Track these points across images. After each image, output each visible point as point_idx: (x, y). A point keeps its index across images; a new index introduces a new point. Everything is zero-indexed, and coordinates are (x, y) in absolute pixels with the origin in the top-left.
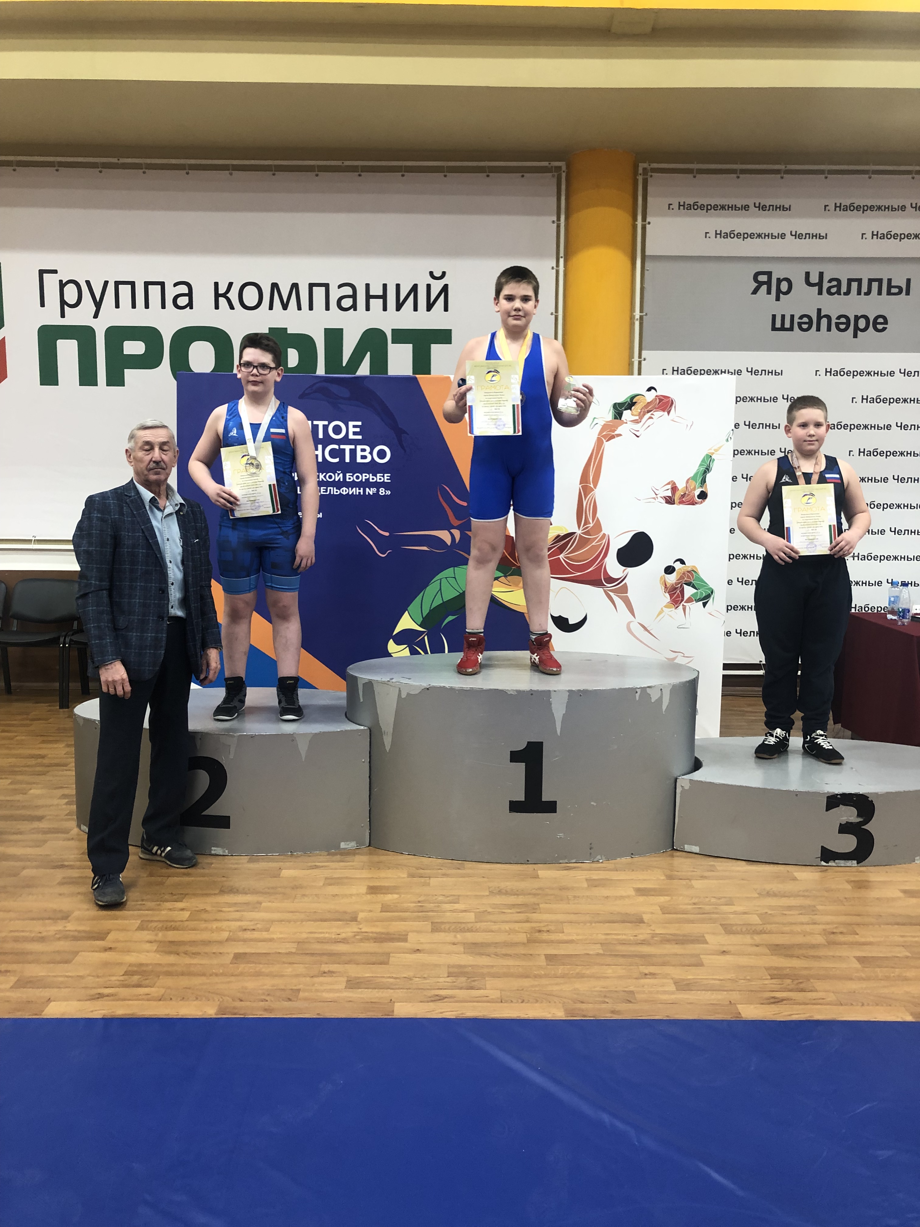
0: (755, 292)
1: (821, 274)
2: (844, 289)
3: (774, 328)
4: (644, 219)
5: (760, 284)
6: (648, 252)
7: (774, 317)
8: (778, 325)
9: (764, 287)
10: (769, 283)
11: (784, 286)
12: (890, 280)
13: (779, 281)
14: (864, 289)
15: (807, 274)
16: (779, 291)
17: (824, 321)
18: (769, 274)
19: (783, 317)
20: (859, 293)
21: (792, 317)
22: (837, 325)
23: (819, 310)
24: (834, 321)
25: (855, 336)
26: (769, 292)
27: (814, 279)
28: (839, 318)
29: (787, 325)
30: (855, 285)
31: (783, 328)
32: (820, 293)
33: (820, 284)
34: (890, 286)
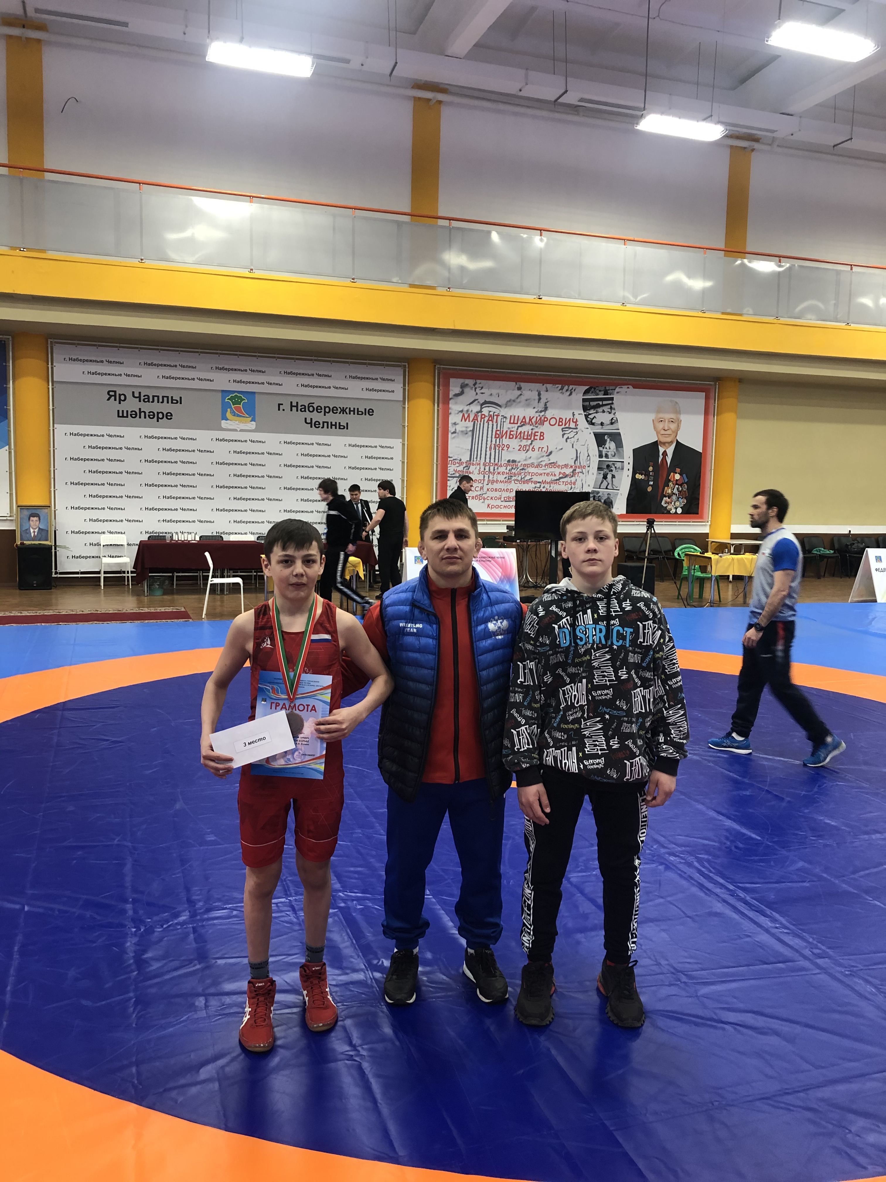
0: (108, 399)
1: (140, 393)
2: (151, 400)
4: (52, 364)
5: (111, 396)
6: (54, 380)
7: (118, 411)
8: (121, 415)
9: (113, 398)
10: (115, 396)
11: (122, 398)
12: (172, 397)
13: (120, 395)
14: (161, 400)
15: (133, 393)
16: (120, 400)
17: (143, 414)
18: (115, 392)
19: (123, 411)
20: (158, 402)
21: (127, 411)
22: (149, 416)
23: (140, 409)
24: (147, 414)
25: (158, 421)
26: (115, 400)
27: (137, 395)
28: (149, 412)
29: (125, 415)
30: (156, 398)
32: (140, 401)
33: (139, 397)
34: (172, 400)
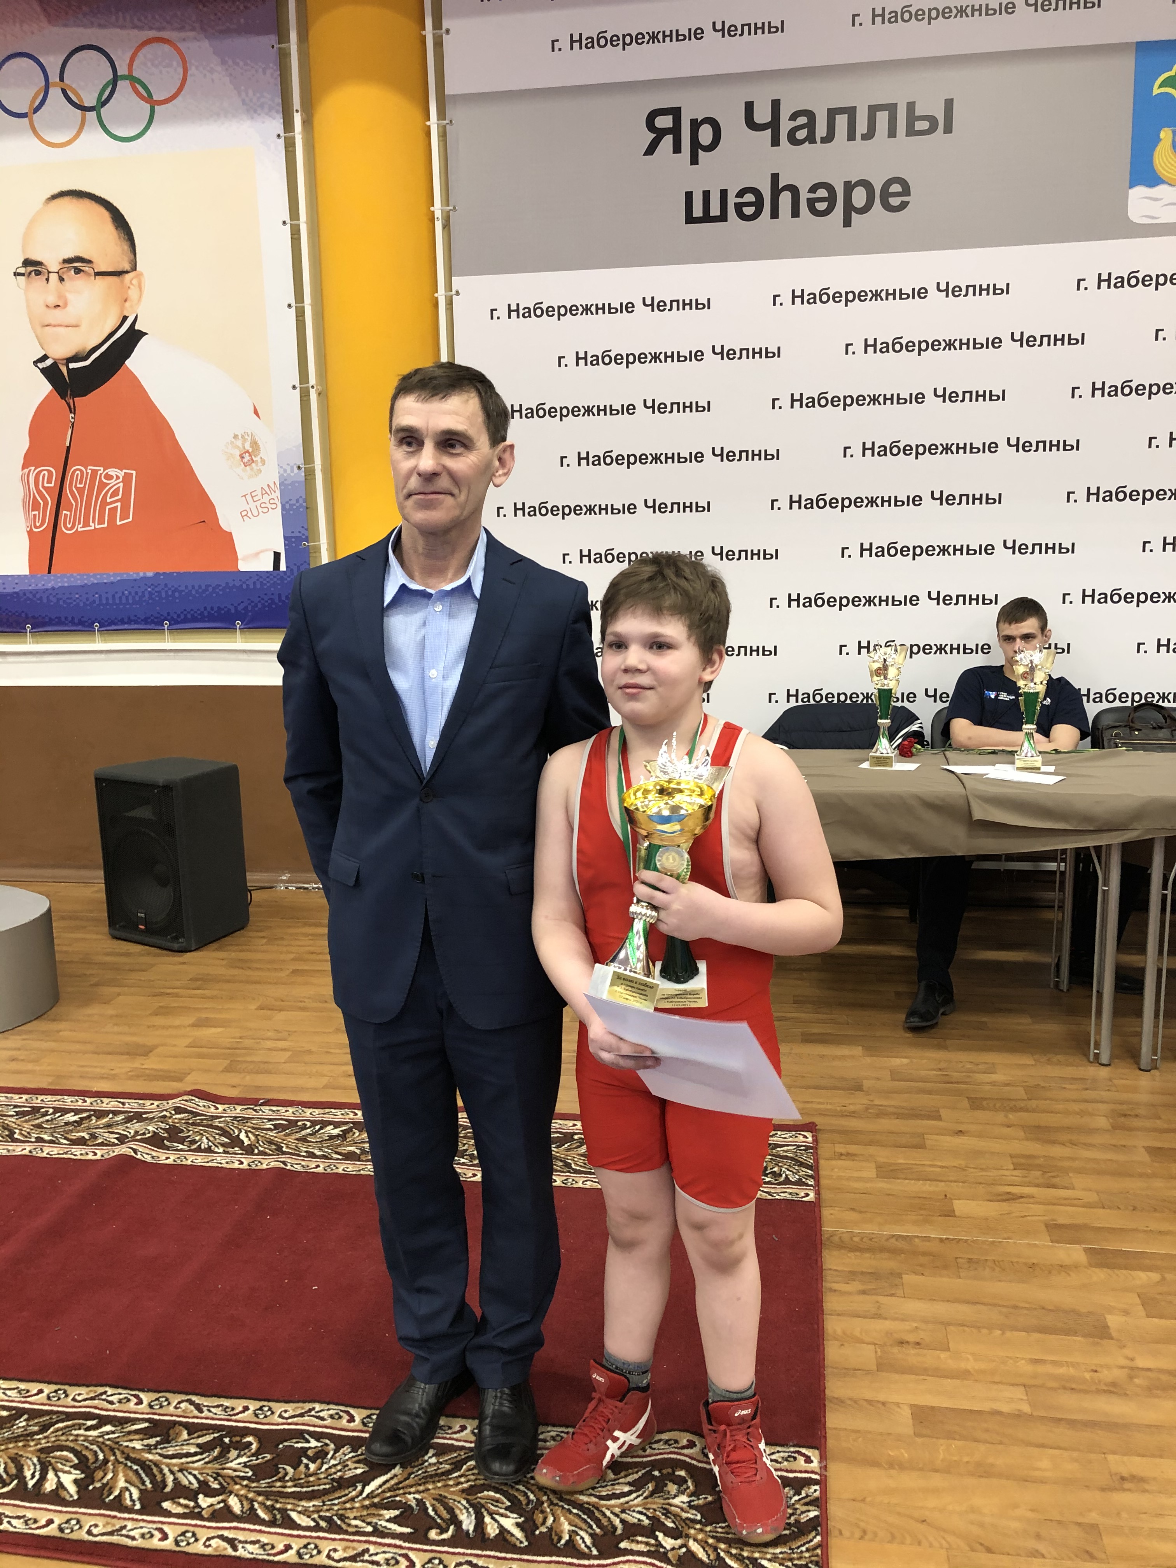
0: (651, 150)
1: (776, 105)
2: (821, 130)
3: (690, 219)
4: (437, 25)
5: (660, 134)
6: (448, 91)
7: (689, 196)
8: (698, 212)
9: (668, 140)
10: (675, 132)
11: (706, 135)
12: (911, 106)
13: (695, 125)
14: (862, 127)
15: (749, 107)
16: (696, 145)
17: (785, 199)
18: (676, 113)
19: (706, 195)
20: (851, 136)
21: (724, 193)
22: (811, 203)
23: (775, 178)
24: (804, 196)
25: (847, 223)
26: (677, 149)
27: (762, 115)
28: (813, 189)
29: (715, 211)
30: (842, 121)
31: (707, 218)
32: (775, 142)
33: (774, 125)
34: (912, 118)
